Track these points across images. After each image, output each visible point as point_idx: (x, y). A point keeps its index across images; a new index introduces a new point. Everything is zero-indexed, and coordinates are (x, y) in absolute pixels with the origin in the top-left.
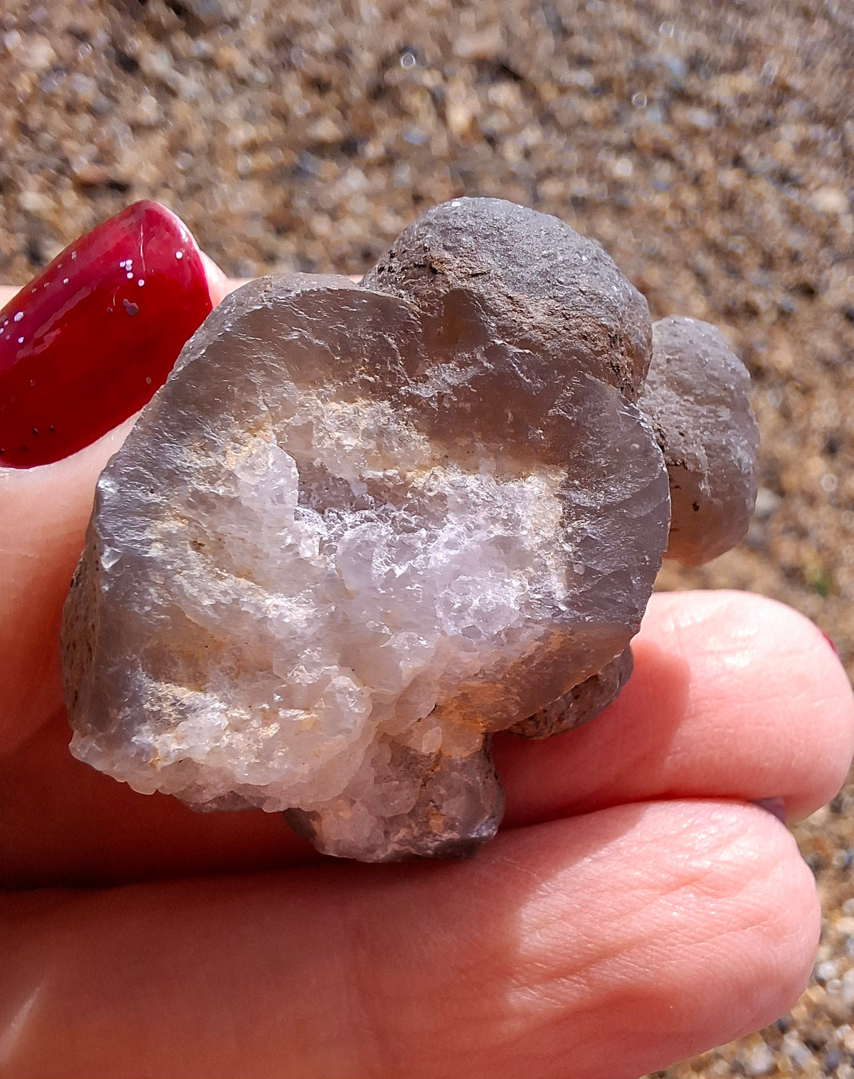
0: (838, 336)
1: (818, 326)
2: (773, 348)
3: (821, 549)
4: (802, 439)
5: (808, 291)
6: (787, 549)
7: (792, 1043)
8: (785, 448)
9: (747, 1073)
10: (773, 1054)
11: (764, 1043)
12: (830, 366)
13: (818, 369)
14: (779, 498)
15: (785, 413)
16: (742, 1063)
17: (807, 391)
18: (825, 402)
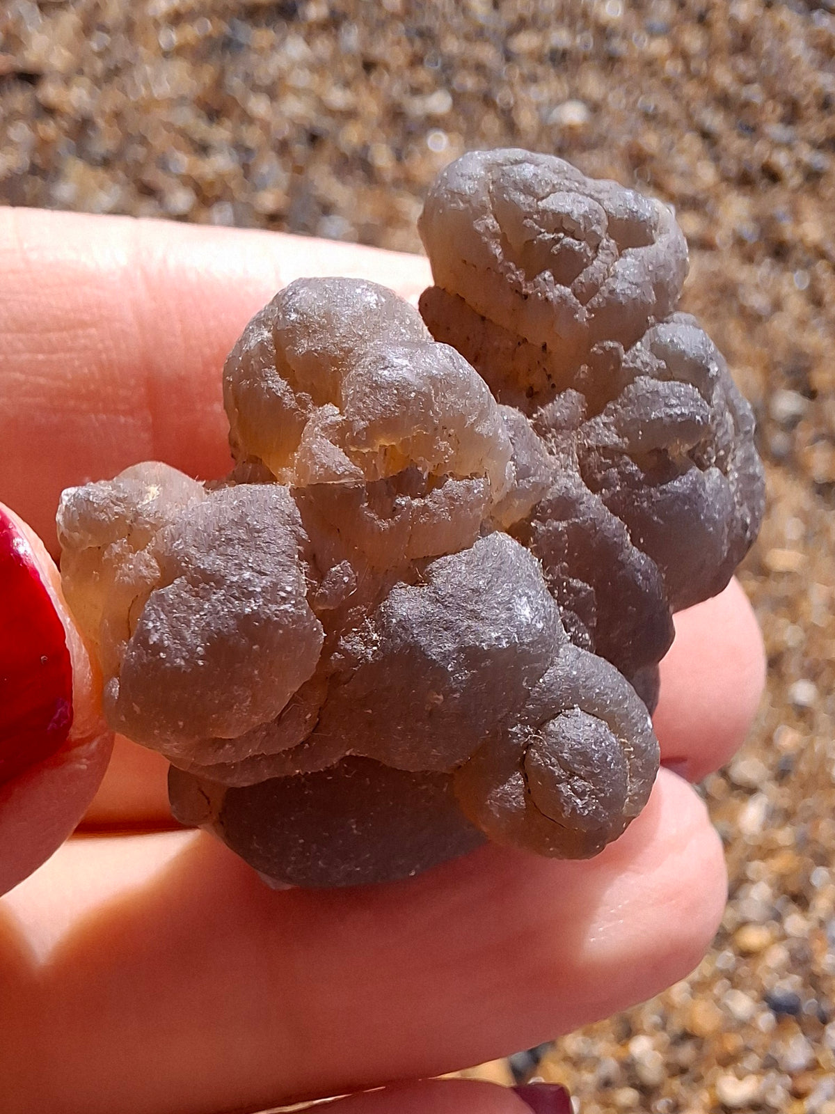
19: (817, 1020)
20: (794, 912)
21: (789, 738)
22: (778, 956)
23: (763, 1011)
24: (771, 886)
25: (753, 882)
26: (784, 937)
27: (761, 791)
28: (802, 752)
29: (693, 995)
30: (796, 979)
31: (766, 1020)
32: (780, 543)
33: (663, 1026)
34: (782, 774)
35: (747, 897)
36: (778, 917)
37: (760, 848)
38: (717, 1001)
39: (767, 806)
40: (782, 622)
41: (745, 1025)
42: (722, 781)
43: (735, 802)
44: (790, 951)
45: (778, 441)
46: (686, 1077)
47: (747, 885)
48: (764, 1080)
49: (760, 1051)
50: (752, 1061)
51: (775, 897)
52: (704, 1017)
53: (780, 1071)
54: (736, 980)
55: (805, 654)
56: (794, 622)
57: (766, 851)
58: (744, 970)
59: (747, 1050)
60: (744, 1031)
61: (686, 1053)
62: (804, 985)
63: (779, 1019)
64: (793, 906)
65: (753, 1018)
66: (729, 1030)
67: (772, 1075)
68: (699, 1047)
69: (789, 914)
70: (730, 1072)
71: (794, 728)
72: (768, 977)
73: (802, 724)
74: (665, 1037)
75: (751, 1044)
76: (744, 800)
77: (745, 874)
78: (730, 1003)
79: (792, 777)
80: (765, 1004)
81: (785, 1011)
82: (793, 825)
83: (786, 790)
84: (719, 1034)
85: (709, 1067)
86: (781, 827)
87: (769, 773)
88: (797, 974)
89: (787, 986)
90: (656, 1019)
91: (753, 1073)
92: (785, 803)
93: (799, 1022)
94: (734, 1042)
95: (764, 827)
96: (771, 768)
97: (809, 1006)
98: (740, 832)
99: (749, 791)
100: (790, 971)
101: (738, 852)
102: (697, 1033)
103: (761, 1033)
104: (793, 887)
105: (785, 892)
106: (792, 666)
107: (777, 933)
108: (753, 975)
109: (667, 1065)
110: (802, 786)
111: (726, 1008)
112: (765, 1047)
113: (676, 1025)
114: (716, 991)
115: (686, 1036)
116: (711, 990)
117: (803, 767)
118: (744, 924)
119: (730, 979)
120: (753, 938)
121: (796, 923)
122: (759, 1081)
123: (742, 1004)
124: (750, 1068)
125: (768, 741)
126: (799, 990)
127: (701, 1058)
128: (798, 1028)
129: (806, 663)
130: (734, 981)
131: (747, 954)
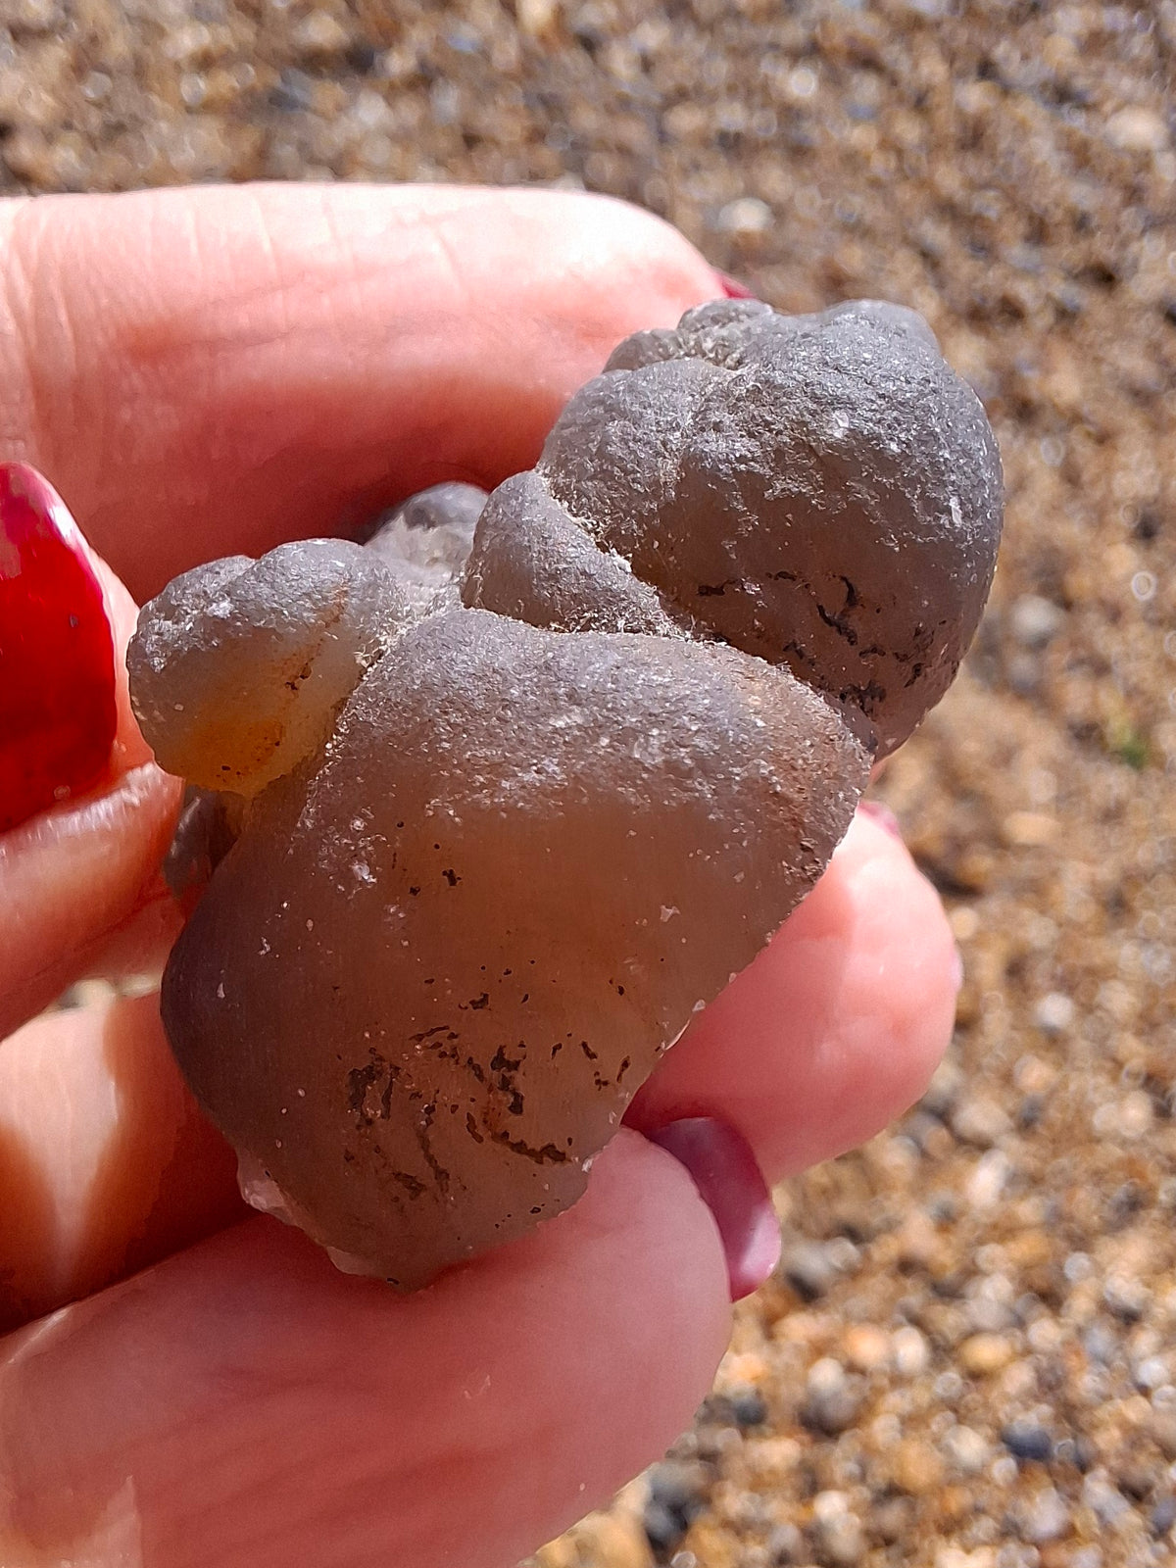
0: (1154, 349)
1: (1121, 333)
2: (1048, 371)
3: (1132, 693)
4: (1099, 516)
5: (1105, 278)
6: (1077, 695)
7: (1099, 1489)
8: (1071, 531)
9: (1027, 1537)
10: (1069, 1507)
11: (1053, 1489)
12: (1142, 397)
13: (1123, 402)
14: (1062, 612)
15: (1070, 476)
16: (1018, 1519)
17: (1104, 439)
18: (1137, 455)
19: (1073, 1468)
20: (1042, 1316)
21: (1036, 1074)
22: (1020, 1377)
23: (1000, 1455)
24: (1012, 1279)
25: (985, 1274)
26: (1028, 1351)
27: (998, 1147)
28: (1053, 1093)
29: (903, 1433)
30: (1045, 1410)
31: (1004, 1467)
32: (1023, 804)
33: (863, 1478)
34: (1026, 1124)
35: (976, 1295)
36: (1021, 1323)
37: (995, 1226)
38: (936, 1440)
39: (1007, 1169)
40: (1027, 913)
41: (975, 1476)
42: (944, 1133)
43: (959, 1162)
44: (1037, 1370)
45: (1022, 665)
46: (894, 1551)
47: (977, 1278)
48: (1000, 1553)
49: (994, 1512)
50: (984, 1527)
51: (1017, 1294)
52: (919, 1465)
53: (1022, 1540)
54: (963, 1411)
55: (1058, 958)
56: (1043, 913)
57: (1004, 1230)
58: (973, 1397)
59: (978, 1511)
60: (974, 1485)
61: (893, 1516)
62: (1057, 1419)
63: (1022, 1468)
64: (1041, 1308)
65: (986, 1466)
66: (951, 1483)
67: (1012, 1546)
68: (912, 1508)
69: (1035, 1320)
70: (954, 1543)
71: (1042, 1058)
72: (1007, 1408)
73: (1052, 1055)
74: (864, 1493)
75: (983, 1500)
76: (973, 1160)
77: (973, 1262)
78: (955, 1445)
79: (1040, 1128)
80: (1003, 1446)
81: (1028, 1453)
82: (1040, 1193)
83: (1032, 1147)
84: (939, 1489)
85: (924, 1535)
86: (1023, 1197)
87: (1009, 1122)
88: (1047, 1402)
89: (1033, 1420)
90: (852, 1467)
91: (985, 1544)
92: (1032, 1164)
93: (1050, 1473)
94: (958, 1500)
95: (1002, 1196)
96: (1011, 1115)
97: (1062, 1446)
98: (967, 1203)
99: (980, 1146)
100: (1038, 1400)
101: (964, 1232)
102: (910, 1487)
103: (997, 1487)
104: (1040, 1282)
105: (1030, 1287)
106: (1040, 973)
107: (1018, 1346)
108: (986, 1405)
109: (867, 1534)
110: (1054, 1141)
111: (948, 1451)
112: (1002, 1506)
113: (881, 1474)
114: (934, 1427)
115: (893, 1491)
116: (928, 1426)
117: (1054, 1114)
118: (974, 1333)
119: (955, 1411)
120: (986, 1352)
121: (1045, 1332)
122: (994, 1554)
123: (971, 1446)
124: (981, 1536)
125: (1007, 1079)
126: (1049, 1427)
127: (914, 1523)
128: (1046, 1479)
129: (1059, 970)
130: (959, 1413)
131: (977, 1376)
